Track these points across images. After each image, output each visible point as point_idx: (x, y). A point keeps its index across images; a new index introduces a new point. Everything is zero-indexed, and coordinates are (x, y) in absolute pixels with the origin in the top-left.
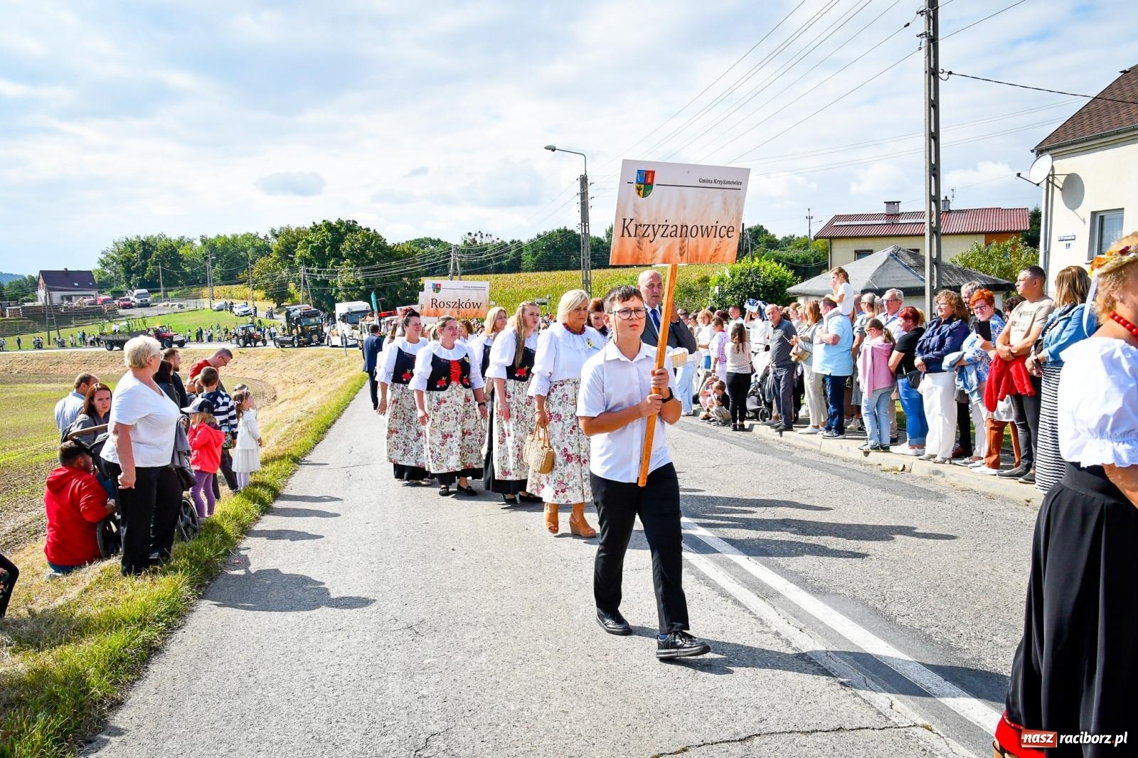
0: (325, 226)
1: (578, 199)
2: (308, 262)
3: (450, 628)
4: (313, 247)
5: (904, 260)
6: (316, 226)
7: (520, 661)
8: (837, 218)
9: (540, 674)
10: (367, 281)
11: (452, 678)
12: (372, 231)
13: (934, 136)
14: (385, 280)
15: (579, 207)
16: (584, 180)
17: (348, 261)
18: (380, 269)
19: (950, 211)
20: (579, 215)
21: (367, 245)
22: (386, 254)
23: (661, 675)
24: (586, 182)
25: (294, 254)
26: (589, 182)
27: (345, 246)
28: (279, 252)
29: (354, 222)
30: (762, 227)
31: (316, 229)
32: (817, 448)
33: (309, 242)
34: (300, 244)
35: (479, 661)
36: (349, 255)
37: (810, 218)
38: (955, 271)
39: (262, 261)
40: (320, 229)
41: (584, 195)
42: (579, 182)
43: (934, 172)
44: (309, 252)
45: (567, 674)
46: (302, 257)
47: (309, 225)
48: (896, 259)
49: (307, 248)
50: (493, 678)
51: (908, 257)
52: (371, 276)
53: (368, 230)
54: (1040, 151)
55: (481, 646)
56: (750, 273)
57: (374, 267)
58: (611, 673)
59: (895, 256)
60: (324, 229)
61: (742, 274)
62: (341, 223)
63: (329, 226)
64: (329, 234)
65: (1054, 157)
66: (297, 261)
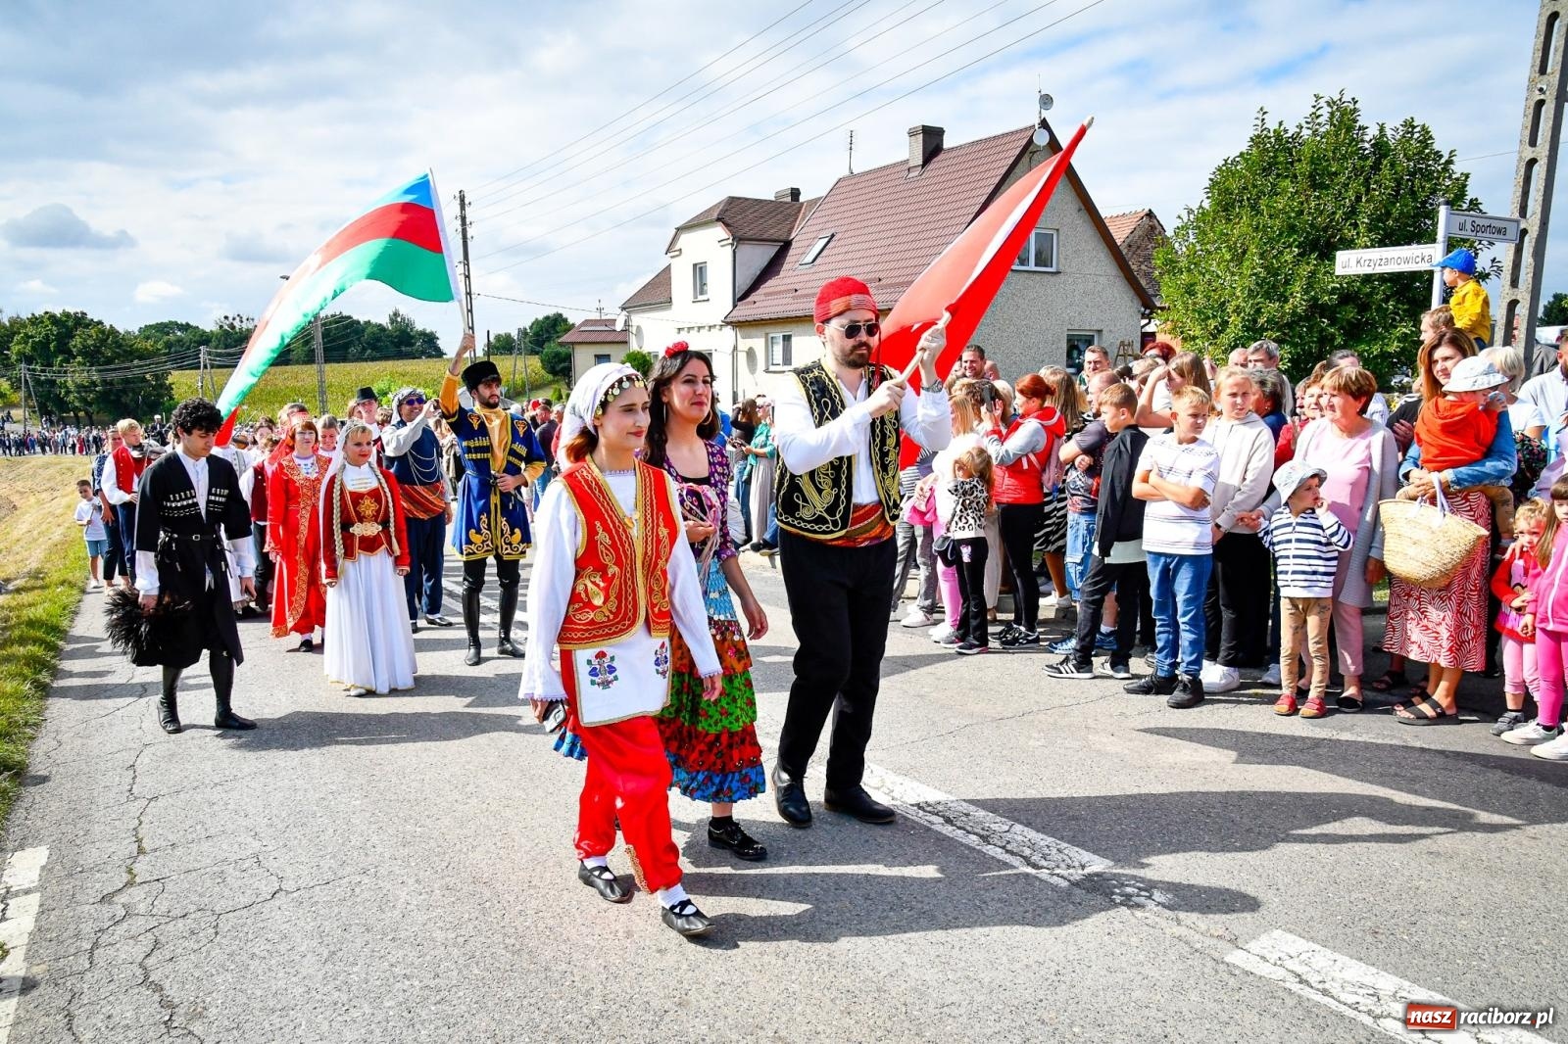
0: (48, 319)
2: (29, 360)
4: (34, 342)
6: (37, 319)
8: (586, 322)
12: (106, 325)
14: (127, 381)
17: (80, 359)
18: (120, 368)
21: (103, 341)
22: (125, 351)
25: (10, 350)
27: (76, 344)
29: (85, 314)
30: (561, 315)
31: (35, 321)
33: (28, 336)
34: (17, 338)
36: (80, 353)
40: (42, 322)
44: (29, 347)
46: (20, 354)
47: (26, 316)
49: (26, 343)
52: (110, 376)
53: (100, 323)
54: (623, 308)
57: (113, 366)
62: (67, 315)
63: (53, 319)
64: (54, 328)
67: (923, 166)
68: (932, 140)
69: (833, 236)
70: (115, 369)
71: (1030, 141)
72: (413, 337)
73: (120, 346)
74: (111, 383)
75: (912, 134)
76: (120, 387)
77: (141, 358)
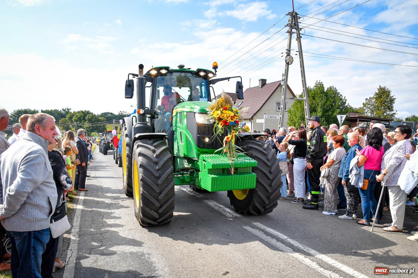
2: (77, 121)
14: (97, 127)
17: (87, 121)
21: (92, 117)
25: (72, 118)
27: (87, 118)
29: (89, 111)
31: (79, 112)
33: (77, 116)
34: (74, 116)
36: (87, 120)
39: (63, 119)
44: (77, 118)
46: (75, 119)
47: (77, 111)
53: (92, 113)
62: (85, 111)
63: (82, 112)
64: (82, 114)
66: (73, 120)
67: (261, 87)
68: (263, 82)
69: (243, 102)
70: (94, 124)
71: (280, 84)
73: (96, 119)
74: (94, 127)
75: (259, 80)
76: (96, 128)
77: (100, 121)
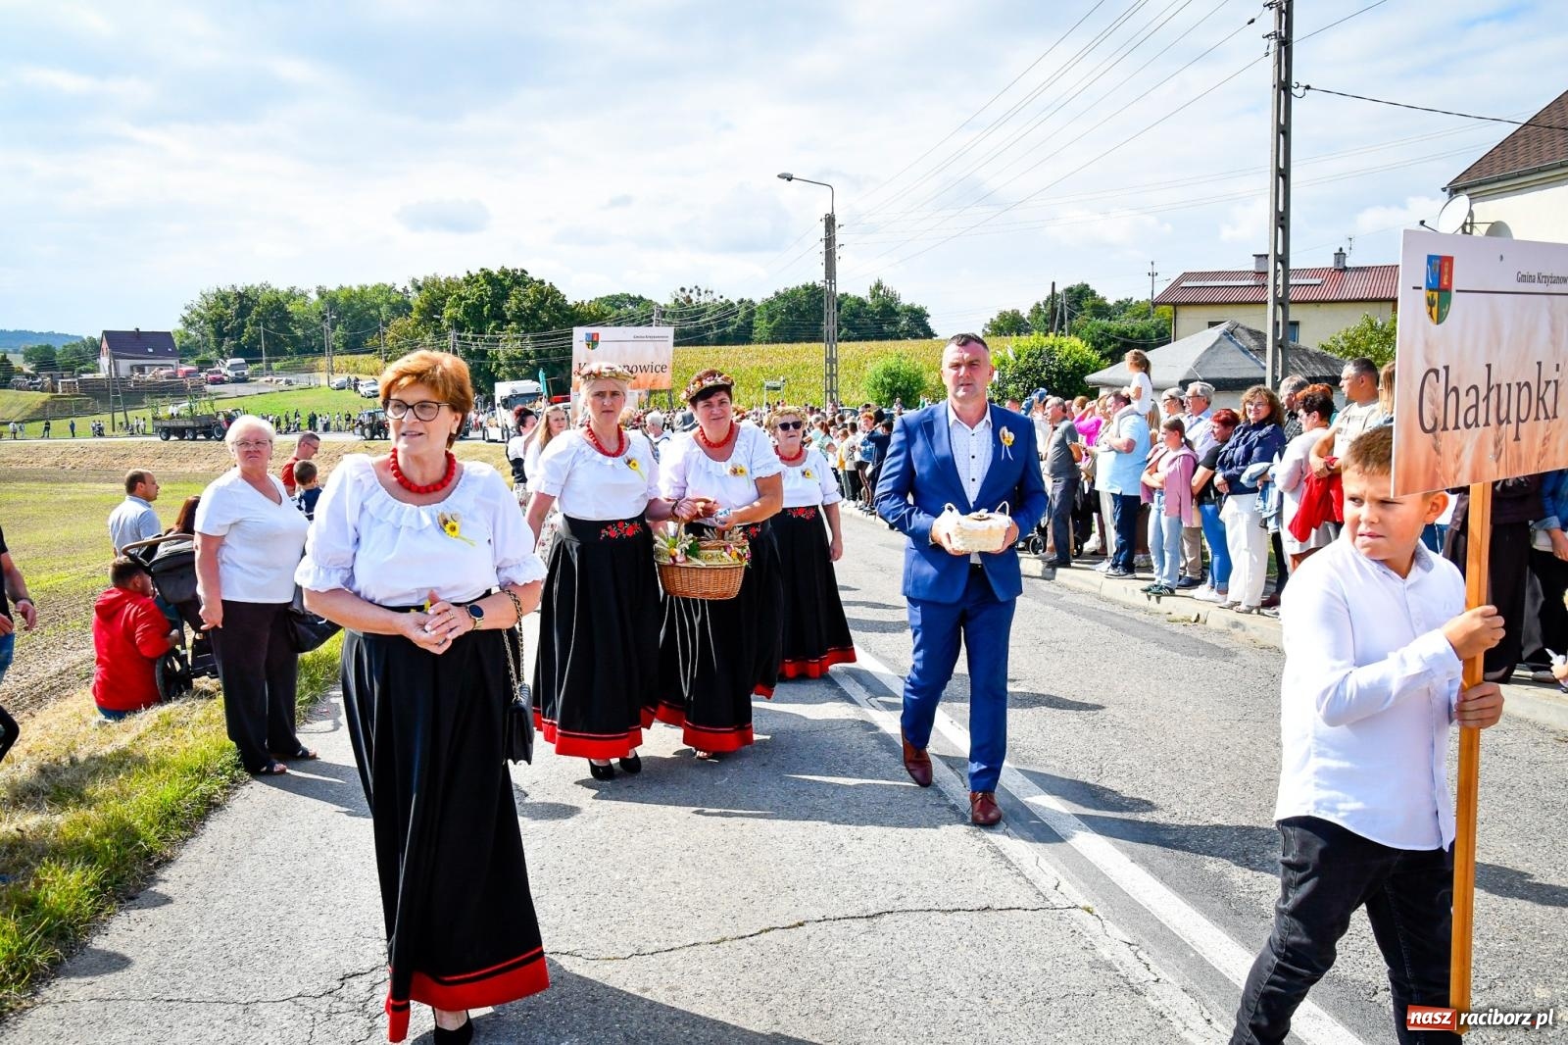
0: (484, 277)
1: (822, 247)
2: (459, 326)
3: (567, 791)
4: (467, 305)
5: (1241, 339)
6: (472, 278)
7: (640, 829)
8: (1186, 276)
9: (658, 843)
10: (538, 352)
11: (556, 845)
12: (547, 285)
13: (1283, 174)
15: (822, 258)
16: (830, 222)
17: (514, 325)
18: (557, 336)
19: (1346, 269)
20: (823, 269)
21: (541, 304)
22: (565, 316)
23: (800, 848)
24: (833, 224)
25: (441, 314)
26: (837, 225)
27: (511, 305)
28: (421, 311)
29: (523, 271)
30: (1087, 286)
31: (470, 280)
32: (1097, 590)
33: (461, 298)
34: (450, 299)
35: (593, 827)
36: (515, 317)
37: (1153, 275)
38: (1310, 358)
39: (398, 322)
40: (477, 281)
41: (830, 242)
42: (823, 223)
43: (1281, 223)
44: (461, 311)
45: (691, 844)
46: (452, 319)
47: (462, 275)
48: (1231, 339)
49: (458, 306)
50: (603, 847)
51: (1247, 337)
52: (543, 346)
53: (542, 282)
54: (1454, 190)
55: (598, 812)
56: (1041, 354)
57: (548, 333)
58: (743, 844)
59: (1230, 334)
60: (482, 281)
61: (1030, 355)
62: (505, 273)
63: (488, 276)
64: (489, 288)
65: (1473, 198)
66: (445, 323)
70: (552, 339)
72: (898, 314)
73: (559, 309)
74: (547, 356)
